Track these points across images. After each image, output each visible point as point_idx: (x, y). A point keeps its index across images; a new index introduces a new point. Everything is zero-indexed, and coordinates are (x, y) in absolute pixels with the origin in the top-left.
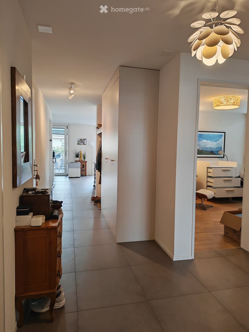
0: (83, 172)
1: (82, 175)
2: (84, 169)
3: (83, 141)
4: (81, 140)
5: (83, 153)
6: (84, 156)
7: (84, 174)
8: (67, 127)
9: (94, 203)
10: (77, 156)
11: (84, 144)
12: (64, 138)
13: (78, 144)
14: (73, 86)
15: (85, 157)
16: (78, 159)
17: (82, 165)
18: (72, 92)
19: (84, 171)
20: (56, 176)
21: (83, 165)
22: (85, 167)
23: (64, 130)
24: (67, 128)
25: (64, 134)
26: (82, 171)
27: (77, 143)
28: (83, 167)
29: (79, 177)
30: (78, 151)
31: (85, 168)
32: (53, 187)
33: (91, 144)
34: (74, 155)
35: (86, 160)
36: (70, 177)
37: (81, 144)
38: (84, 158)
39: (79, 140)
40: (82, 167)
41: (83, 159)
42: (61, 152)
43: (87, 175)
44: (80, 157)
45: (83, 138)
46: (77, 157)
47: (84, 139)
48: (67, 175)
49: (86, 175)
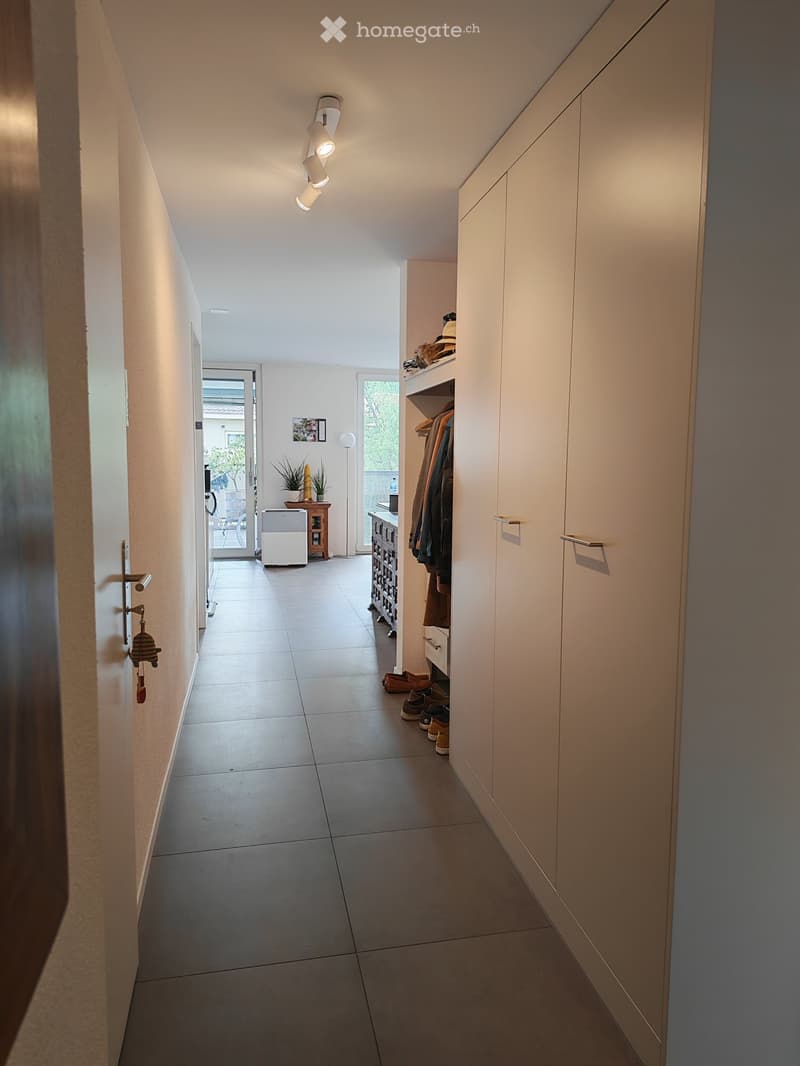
0: (316, 543)
1: (312, 558)
2: (319, 534)
3: (315, 428)
4: (307, 423)
5: (313, 472)
6: (317, 486)
7: (319, 551)
8: (254, 373)
9: (402, 713)
10: (293, 484)
11: (316, 439)
12: (243, 417)
13: (295, 440)
14: (334, 113)
15: (323, 490)
16: (295, 496)
17: (312, 520)
18: (325, 149)
19: (319, 539)
20: (216, 559)
21: (316, 518)
22: (322, 525)
23: (240, 386)
24: (254, 380)
25: (243, 404)
26: (314, 539)
27: (291, 435)
28: (317, 526)
29: (304, 566)
30: (295, 467)
31: (322, 530)
32: (211, 616)
33: (343, 436)
34: (283, 482)
35: (327, 498)
36: (267, 567)
37: (305, 440)
38: (320, 491)
39: (299, 422)
40: (314, 527)
41: (314, 495)
42: (228, 468)
43: (331, 555)
44: (305, 489)
45: (311, 415)
46: (292, 489)
47: (318, 420)
48: (258, 556)
49: (325, 557)
